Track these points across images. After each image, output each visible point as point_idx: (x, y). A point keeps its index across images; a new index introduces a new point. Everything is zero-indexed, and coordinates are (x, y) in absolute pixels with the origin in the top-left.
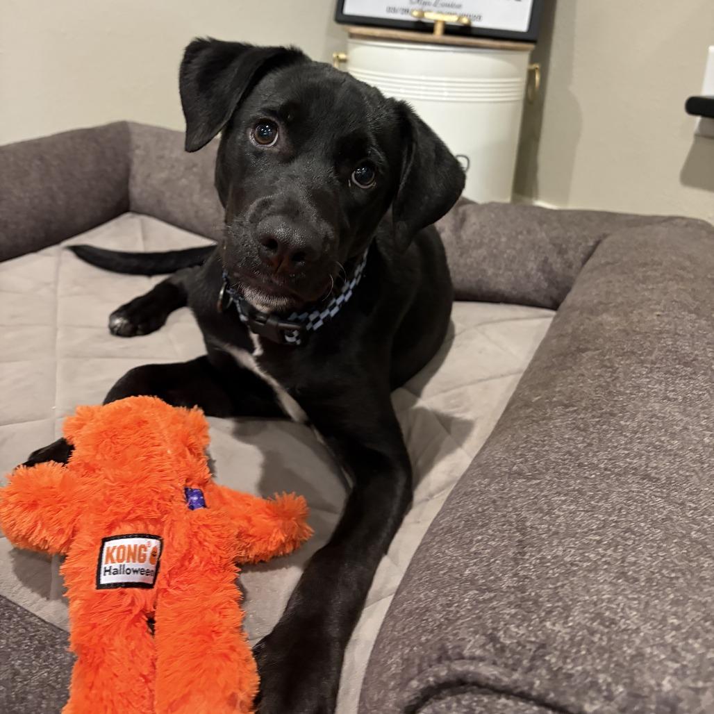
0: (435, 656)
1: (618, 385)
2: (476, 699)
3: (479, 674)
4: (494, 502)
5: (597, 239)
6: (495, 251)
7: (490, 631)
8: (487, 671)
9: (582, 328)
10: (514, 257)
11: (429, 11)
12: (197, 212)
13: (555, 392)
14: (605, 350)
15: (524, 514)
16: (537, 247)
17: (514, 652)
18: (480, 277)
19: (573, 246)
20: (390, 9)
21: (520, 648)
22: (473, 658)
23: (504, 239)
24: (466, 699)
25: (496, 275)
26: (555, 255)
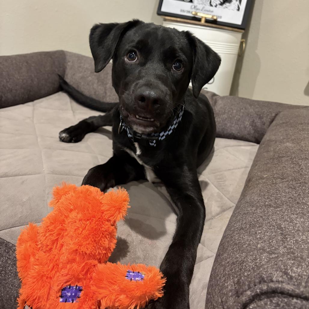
0: (257, 281)
1: (304, 171)
2: (280, 300)
3: (284, 288)
4: (261, 217)
5: (276, 113)
6: (231, 116)
7: (284, 270)
8: (288, 287)
9: (278, 148)
10: (239, 119)
11: (200, 12)
12: (95, 92)
13: (274, 173)
14: (293, 157)
15: (279, 222)
16: (249, 115)
17: (297, 279)
18: (224, 127)
19: (265, 115)
20: (182, 11)
21: (300, 278)
22: (278, 282)
23: (235, 111)
24: (275, 300)
25: (231, 126)
26: (258, 119)
